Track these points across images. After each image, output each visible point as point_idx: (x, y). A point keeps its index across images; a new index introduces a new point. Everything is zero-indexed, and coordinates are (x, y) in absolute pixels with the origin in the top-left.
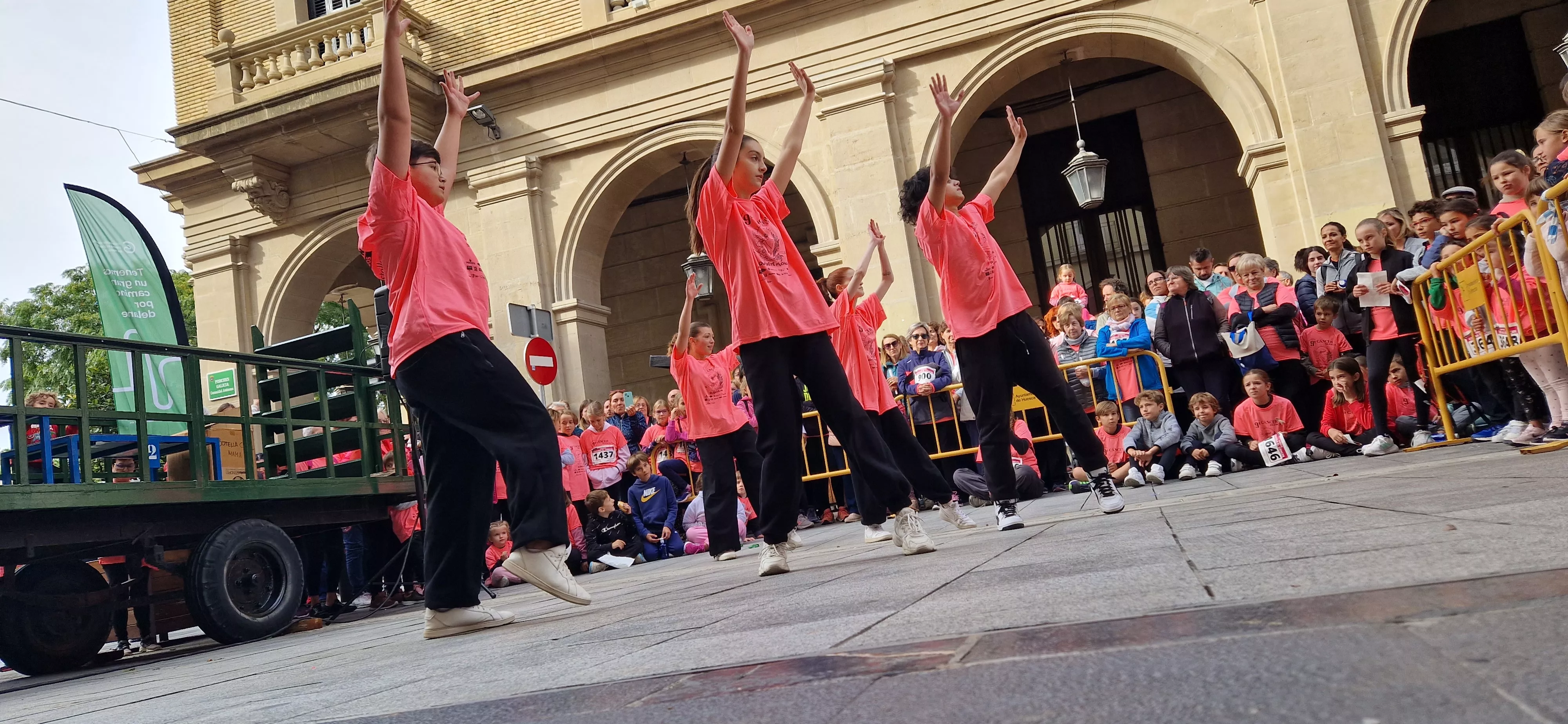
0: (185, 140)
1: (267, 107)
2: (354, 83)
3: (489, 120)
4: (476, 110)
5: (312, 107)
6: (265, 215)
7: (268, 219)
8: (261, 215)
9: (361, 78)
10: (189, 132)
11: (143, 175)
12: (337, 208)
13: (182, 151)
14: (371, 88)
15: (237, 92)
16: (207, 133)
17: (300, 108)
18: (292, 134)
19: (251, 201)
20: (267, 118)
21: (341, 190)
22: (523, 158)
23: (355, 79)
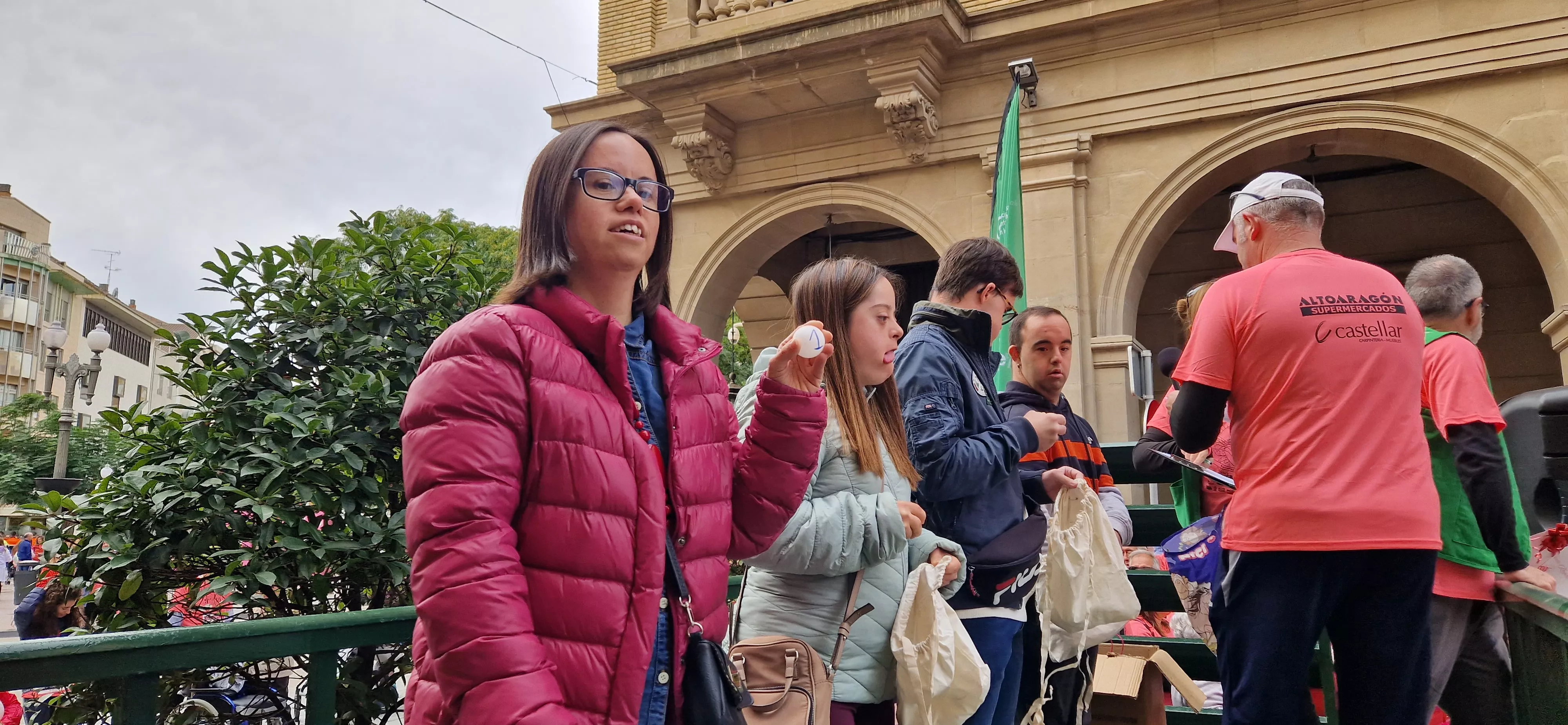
0: (628, 79)
1: (743, 43)
2: (867, 18)
3: (1033, 79)
4: (1021, 66)
5: (802, 47)
6: (700, 180)
7: (701, 186)
8: (696, 180)
9: (878, 12)
10: (636, 68)
11: (558, 118)
12: (794, 181)
13: (621, 91)
14: (890, 27)
15: (693, 23)
16: (659, 72)
17: (787, 47)
18: (764, 80)
19: (690, 161)
20: (741, 57)
21: (801, 158)
22: (1074, 136)
23: (870, 14)
